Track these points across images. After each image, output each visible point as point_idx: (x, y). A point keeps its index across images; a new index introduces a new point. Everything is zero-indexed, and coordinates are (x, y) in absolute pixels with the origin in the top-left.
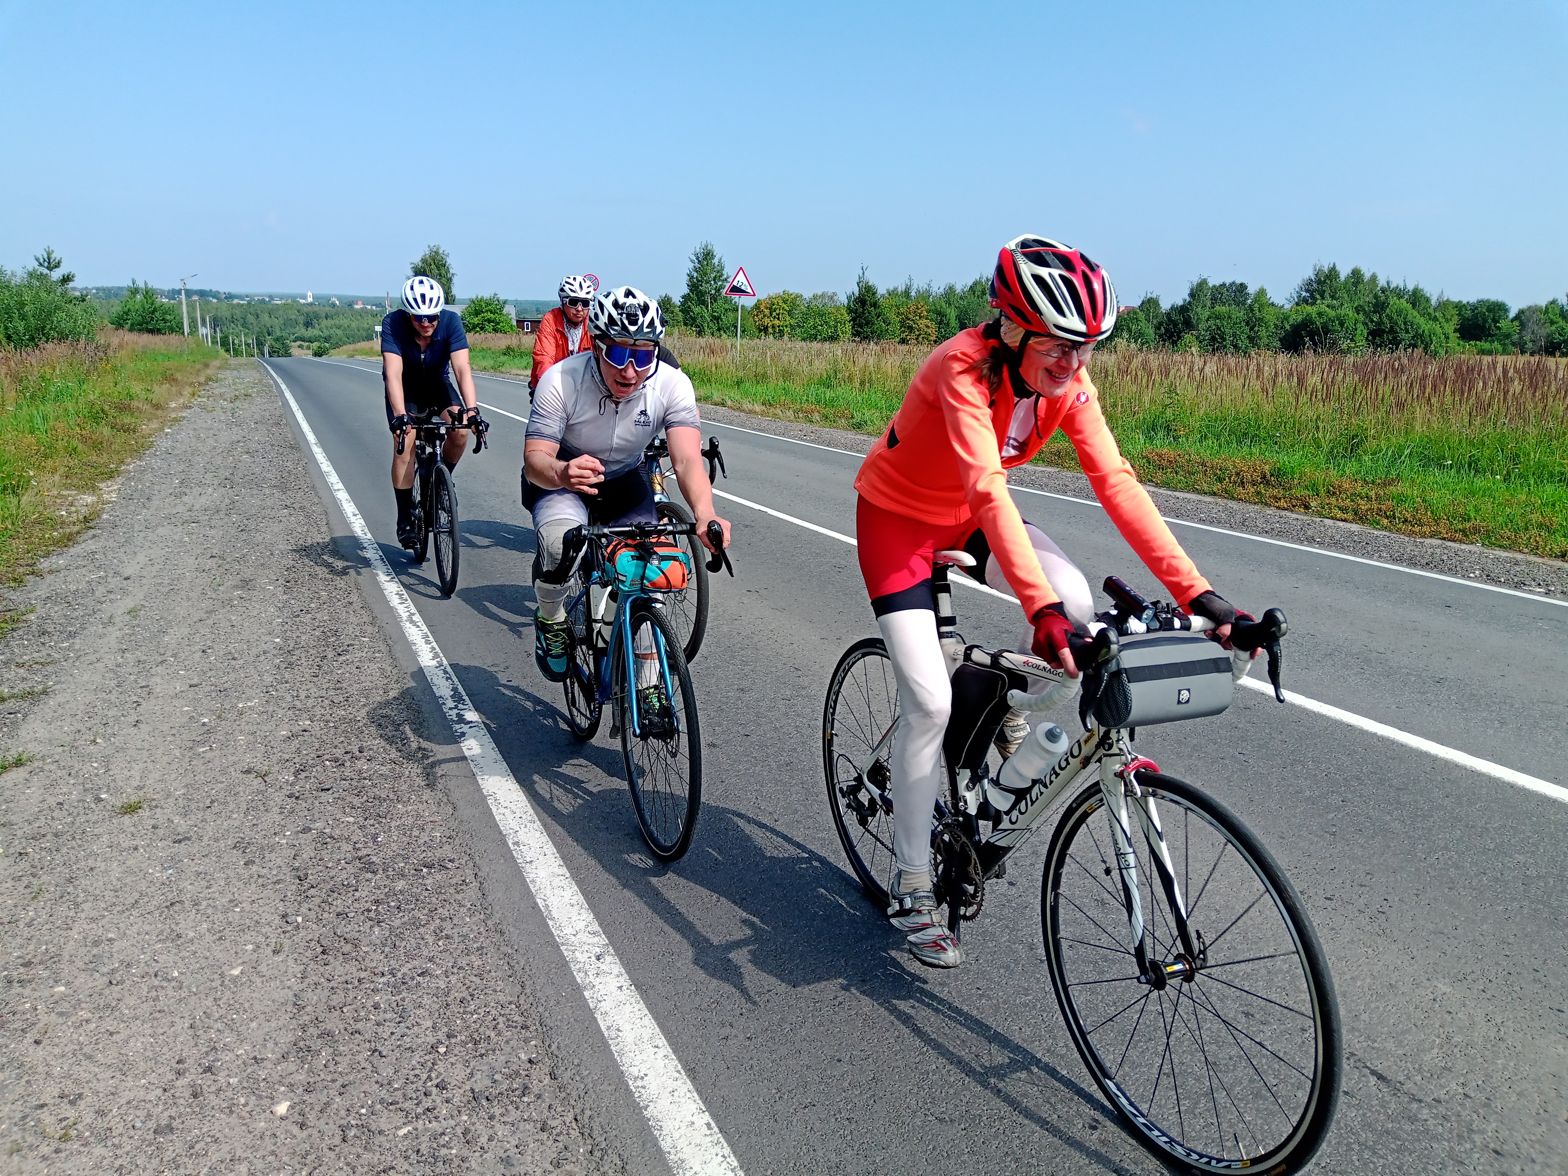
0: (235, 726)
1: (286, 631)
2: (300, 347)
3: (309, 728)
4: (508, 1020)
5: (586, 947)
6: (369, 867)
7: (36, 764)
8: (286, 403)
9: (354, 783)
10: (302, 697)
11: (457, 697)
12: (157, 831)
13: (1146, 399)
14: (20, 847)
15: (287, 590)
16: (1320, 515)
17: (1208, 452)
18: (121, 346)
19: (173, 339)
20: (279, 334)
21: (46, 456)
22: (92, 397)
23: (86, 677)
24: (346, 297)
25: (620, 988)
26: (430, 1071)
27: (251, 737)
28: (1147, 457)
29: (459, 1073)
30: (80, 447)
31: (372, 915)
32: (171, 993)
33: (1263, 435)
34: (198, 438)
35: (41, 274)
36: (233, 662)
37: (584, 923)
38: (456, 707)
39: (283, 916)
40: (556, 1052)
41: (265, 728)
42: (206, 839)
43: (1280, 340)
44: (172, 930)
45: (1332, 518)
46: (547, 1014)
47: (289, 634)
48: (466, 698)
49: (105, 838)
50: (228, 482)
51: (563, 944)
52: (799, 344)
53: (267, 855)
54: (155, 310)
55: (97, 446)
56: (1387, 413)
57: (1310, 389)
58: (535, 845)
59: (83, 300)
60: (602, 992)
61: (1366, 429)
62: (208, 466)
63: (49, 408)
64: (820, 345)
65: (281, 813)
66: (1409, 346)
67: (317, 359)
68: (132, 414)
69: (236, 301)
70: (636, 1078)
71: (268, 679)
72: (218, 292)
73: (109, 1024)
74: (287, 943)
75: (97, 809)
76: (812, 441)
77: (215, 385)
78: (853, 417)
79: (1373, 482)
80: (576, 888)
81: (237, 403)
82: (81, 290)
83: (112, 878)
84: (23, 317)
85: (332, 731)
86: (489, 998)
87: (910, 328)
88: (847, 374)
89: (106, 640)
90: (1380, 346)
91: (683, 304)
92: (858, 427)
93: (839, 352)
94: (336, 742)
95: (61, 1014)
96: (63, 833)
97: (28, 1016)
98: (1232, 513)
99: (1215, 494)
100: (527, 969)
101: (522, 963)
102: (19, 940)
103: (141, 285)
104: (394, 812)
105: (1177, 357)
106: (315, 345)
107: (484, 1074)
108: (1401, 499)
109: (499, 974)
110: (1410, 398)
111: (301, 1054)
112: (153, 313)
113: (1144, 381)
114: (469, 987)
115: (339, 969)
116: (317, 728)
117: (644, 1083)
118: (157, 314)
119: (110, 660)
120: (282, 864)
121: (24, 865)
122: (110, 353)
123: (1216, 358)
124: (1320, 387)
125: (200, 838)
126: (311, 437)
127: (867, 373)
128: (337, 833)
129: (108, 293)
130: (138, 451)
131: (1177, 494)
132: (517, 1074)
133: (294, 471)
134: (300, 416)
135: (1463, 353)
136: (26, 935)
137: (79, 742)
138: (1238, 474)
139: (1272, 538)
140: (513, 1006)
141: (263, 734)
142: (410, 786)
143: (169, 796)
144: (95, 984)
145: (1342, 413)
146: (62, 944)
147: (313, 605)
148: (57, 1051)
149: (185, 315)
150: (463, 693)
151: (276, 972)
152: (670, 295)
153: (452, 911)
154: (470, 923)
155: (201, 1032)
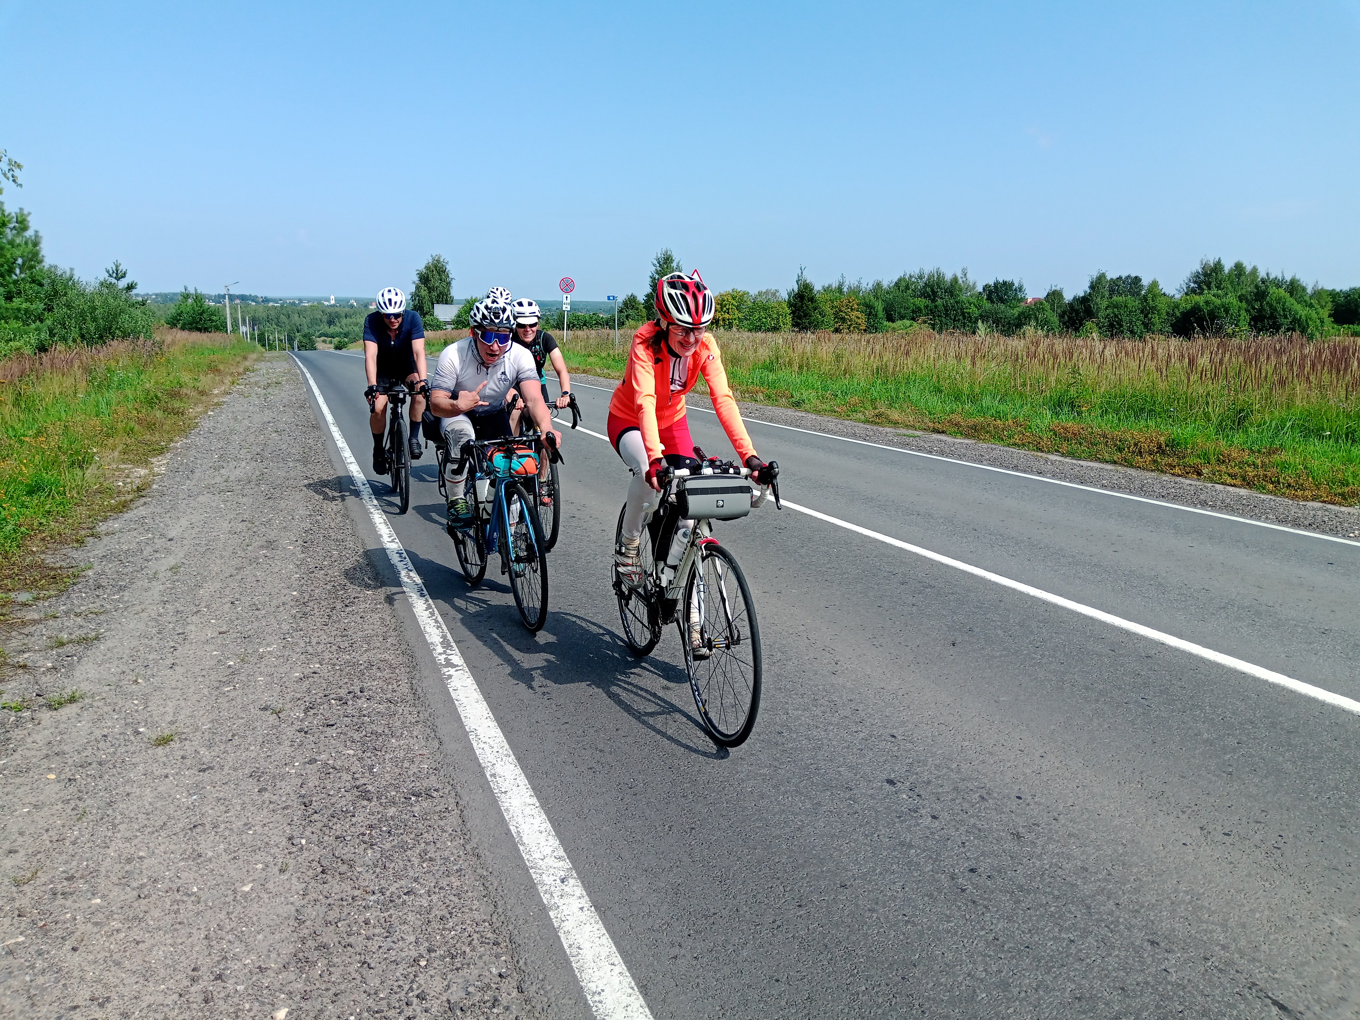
0: (256, 669)
1: (302, 586)
2: (324, 341)
3: (318, 671)
4: (482, 937)
5: (552, 871)
6: (365, 795)
7: (87, 701)
8: (310, 390)
9: (355, 720)
10: (314, 643)
11: (446, 644)
12: (186, 761)
13: (1052, 379)
14: (70, 773)
15: (305, 549)
16: (1212, 481)
17: (1109, 425)
18: (173, 343)
19: (217, 336)
20: (306, 331)
21: (108, 436)
22: (148, 385)
23: (131, 626)
24: (362, 299)
25: (582, 909)
26: (412, 982)
27: (269, 679)
28: (1053, 430)
29: (438, 985)
30: (137, 427)
31: (366, 838)
32: (190, 906)
33: (1158, 409)
34: (236, 419)
35: (111, 283)
36: (257, 612)
37: (551, 849)
38: (445, 652)
39: (290, 839)
40: (523, 968)
41: (281, 670)
42: (226, 768)
43: (1172, 325)
44: (194, 850)
45: (1222, 484)
46: (516, 932)
47: (304, 588)
48: (453, 644)
49: (141, 767)
50: (259, 457)
51: (532, 868)
52: (747, 334)
53: (278, 783)
54: (203, 312)
55: (151, 426)
56: (1271, 389)
57: (1200, 369)
58: (510, 777)
59: (144, 305)
60: (566, 913)
61: (1252, 404)
62: (243, 443)
63: (112, 395)
64: (764, 335)
65: (291, 746)
66: (1288, 330)
67: (338, 352)
68: (181, 400)
69: (271, 304)
70: (594, 993)
71: (286, 627)
72: (257, 297)
73: (136, 934)
74: (292, 862)
75: (135, 741)
76: (757, 418)
77: (252, 374)
78: (792, 397)
79: (1259, 451)
80: (544, 816)
81: (270, 390)
82: (143, 296)
83: (145, 803)
84: (94, 320)
85: (338, 673)
86: (466, 917)
87: (843, 320)
88: (787, 360)
89: (150, 593)
90: (1262, 330)
91: (646, 302)
92: (797, 405)
93: (780, 341)
94: (341, 683)
95: (96, 924)
96: (106, 762)
97: (68, 925)
98: (1131, 480)
99: (1115, 463)
100: (500, 890)
101: (495, 885)
102: (64, 857)
103: (192, 291)
104: (388, 746)
105: (1080, 342)
106: (336, 340)
107: (460, 986)
108: (1284, 466)
109: (475, 894)
110: (1290, 376)
111: (300, 964)
112: (201, 314)
113: (1051, 363)
114: (448, 906)
115: (336, 887)
116: (325, 670)
117: (601, 998)
118: (205, 315)
119: (153, 611)
120: (290, 792)
121: (72, 789)
122: (165, 348)
123: (1115, 342)
124: (1209, 367)
125: (222, 768)
126: (329, 418)
127: (805, 359)
128: (339, 763)
129: (166, 298)
130: (185, 431)
131: (1082, 463)
132: (488, 986)
133: (315, 447)
134: (321, 400)
135: (1339, 335)
136: (71, 852)
137: (123, 682)
138: (1136, 445)
139: (1168, 501)
140: (487, 924)
141: (279, 675)
142: (403, 723)
143: (197, 729)
144: (127, 897)
145: (1229, 390)
146: (100, 861)
147: (326, 563)
148: (91, 957)
149: (228, 316)
150: (451, 640)
151: (281, 889)
152: (635, 294)
153: (435, 836)
154: (451, 847)
155: (215, 942)
